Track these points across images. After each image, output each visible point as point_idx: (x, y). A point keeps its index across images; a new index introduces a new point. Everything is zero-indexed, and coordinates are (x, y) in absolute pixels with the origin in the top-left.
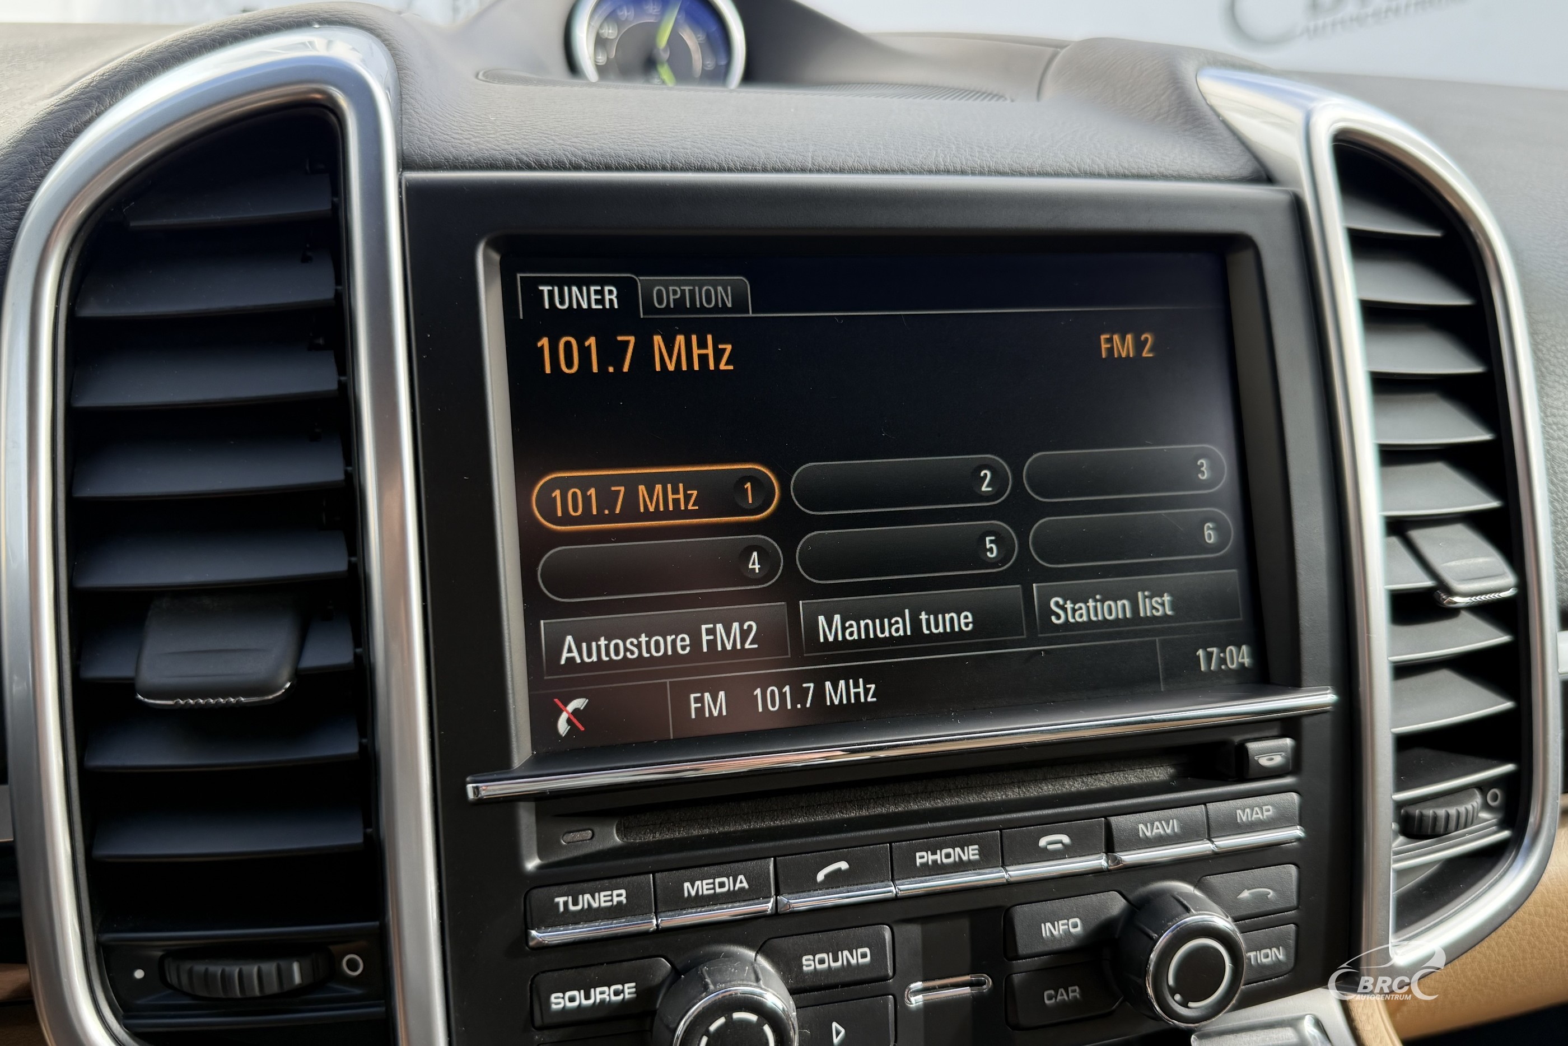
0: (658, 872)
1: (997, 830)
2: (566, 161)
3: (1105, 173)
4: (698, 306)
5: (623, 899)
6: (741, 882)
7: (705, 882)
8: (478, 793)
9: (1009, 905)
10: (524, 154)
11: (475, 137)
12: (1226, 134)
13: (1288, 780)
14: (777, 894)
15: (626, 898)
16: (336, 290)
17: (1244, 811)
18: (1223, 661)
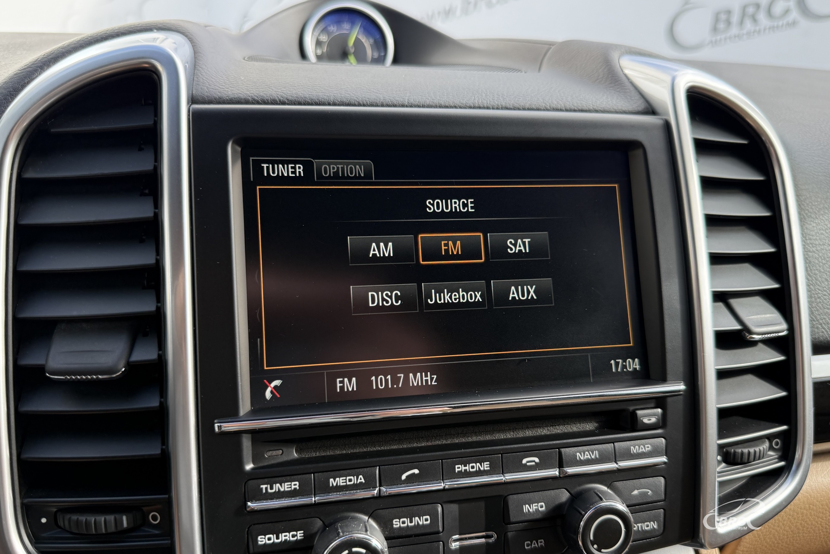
0: (316, 473)
1: (499, 454)
2: (278, 100)
3: (564, 109)
4: (346, 175)
5: (297, 487)
6: (361, 479)
7: (341, 479)
8: (221, 429)
9: (506, 495)
10: (256, 96)
11: (231, 87)
12: (632, 88)
13: (659, 431)
14: (380, 486)
15: (299, 486)
16: (155, 165)
17: (635, 448)
18: (624, 367)
